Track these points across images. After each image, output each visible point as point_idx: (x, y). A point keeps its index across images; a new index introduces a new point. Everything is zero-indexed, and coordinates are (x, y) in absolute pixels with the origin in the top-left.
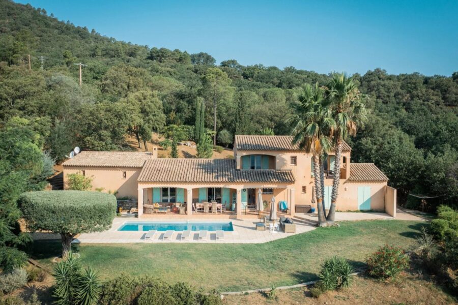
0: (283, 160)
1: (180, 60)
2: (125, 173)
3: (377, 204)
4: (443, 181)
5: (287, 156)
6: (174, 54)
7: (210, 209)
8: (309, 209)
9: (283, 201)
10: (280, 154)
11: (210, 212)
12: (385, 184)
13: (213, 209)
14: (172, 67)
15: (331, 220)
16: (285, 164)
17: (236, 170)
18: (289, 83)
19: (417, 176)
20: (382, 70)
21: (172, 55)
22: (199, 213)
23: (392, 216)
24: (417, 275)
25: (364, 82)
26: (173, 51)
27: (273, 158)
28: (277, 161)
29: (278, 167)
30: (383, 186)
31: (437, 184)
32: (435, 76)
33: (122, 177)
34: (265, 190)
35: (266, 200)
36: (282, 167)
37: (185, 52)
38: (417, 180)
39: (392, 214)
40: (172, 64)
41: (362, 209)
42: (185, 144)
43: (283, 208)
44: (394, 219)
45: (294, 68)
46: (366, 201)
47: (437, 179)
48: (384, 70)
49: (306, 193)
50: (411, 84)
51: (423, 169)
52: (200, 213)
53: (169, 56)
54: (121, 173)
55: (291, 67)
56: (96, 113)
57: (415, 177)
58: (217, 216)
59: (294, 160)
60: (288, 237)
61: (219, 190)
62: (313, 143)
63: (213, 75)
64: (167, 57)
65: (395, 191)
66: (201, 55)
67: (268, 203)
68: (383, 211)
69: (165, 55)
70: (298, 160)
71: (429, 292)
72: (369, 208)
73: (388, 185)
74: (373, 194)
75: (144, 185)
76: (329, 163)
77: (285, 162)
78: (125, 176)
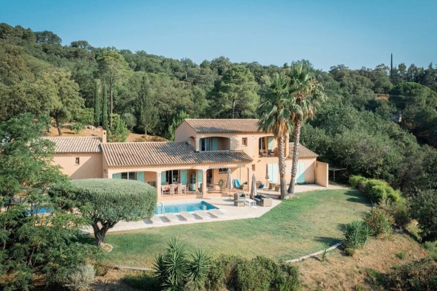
0: (236, 141)
1: (24, 37)
2: (78, 159)
3: (309, 178)
4: (352, 156)
5: (239, 138)
6: (16, 30)
7: (176, 190)
8: (260, 185)
9: (236, 179)
10: (233, 137)
11: (175, 193)
12: (315, 159)
13: (179, 190)
14: (18, 44)
15: (292, 193)
16: (237, 145)
17: (195, 152)
18: (147, 67)
19: (325, 152)
20: (225, 58)
21: (15, 32)
22: (164, 195)
23: (325, 187)
24: (398, 230)
25: (215, 69)
26: (14, 27)
27: (227, 140)
28: (231, 142)
29: (231, 148)
30: (313, 162)
31: (348, 158)
32: (271, 65)
33: (75, 163)
34: (220, 170)
35: (222, 179)
36: (235, 148)
37: (29, 29)
38: (325, 156)
39: (325, 185)
40: (18, 42)
41: (299, 182)
42: (88, 128)
43: (237, 185)
44: (327, 189)
45: (145, 52)
46: (301, 175)
47: (349, 154)
48: (227, 58)
49: (254, 170)
50: (258, 72)
51: (329, 146)
52: (167, 195)
53: (11, 32)
54: (73, 159)
55: (143, 51)
56: (18, 95)
57: (323, 153)
58: (181, 196)
59: (245, 141)
60: (271, 210)
61: (176, 172)
62: (280, 125)
63: (111, 58)
64: (8, 33)
65: (328, 165)
66: (45, 33)
67: (224, 181)
68: (314, 182)
69: (6, 31)
70: (248, 142)
71: (410, 242)
72: (303, 181)
73: (317, 160)
74: (306, 169)
75: (114, 170)
76: (268, 143)
77: (238, 143)
78: (78, 162)
